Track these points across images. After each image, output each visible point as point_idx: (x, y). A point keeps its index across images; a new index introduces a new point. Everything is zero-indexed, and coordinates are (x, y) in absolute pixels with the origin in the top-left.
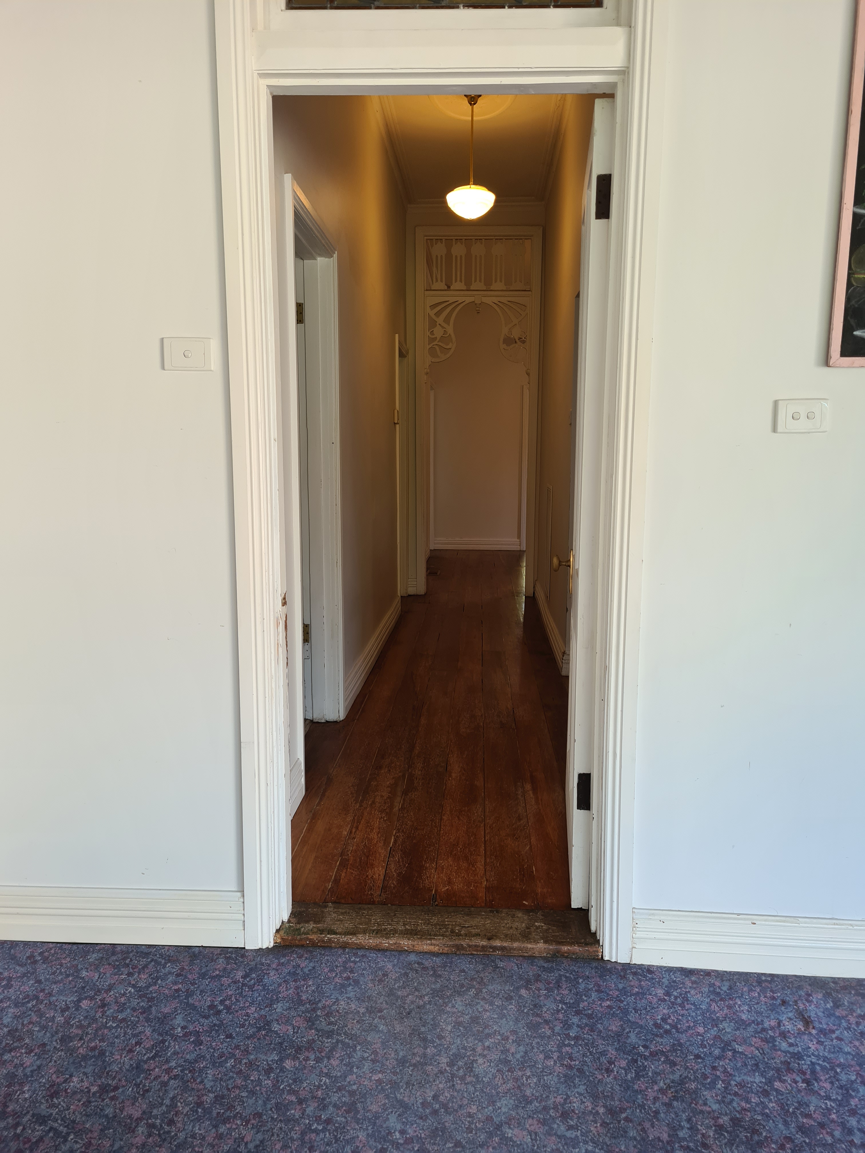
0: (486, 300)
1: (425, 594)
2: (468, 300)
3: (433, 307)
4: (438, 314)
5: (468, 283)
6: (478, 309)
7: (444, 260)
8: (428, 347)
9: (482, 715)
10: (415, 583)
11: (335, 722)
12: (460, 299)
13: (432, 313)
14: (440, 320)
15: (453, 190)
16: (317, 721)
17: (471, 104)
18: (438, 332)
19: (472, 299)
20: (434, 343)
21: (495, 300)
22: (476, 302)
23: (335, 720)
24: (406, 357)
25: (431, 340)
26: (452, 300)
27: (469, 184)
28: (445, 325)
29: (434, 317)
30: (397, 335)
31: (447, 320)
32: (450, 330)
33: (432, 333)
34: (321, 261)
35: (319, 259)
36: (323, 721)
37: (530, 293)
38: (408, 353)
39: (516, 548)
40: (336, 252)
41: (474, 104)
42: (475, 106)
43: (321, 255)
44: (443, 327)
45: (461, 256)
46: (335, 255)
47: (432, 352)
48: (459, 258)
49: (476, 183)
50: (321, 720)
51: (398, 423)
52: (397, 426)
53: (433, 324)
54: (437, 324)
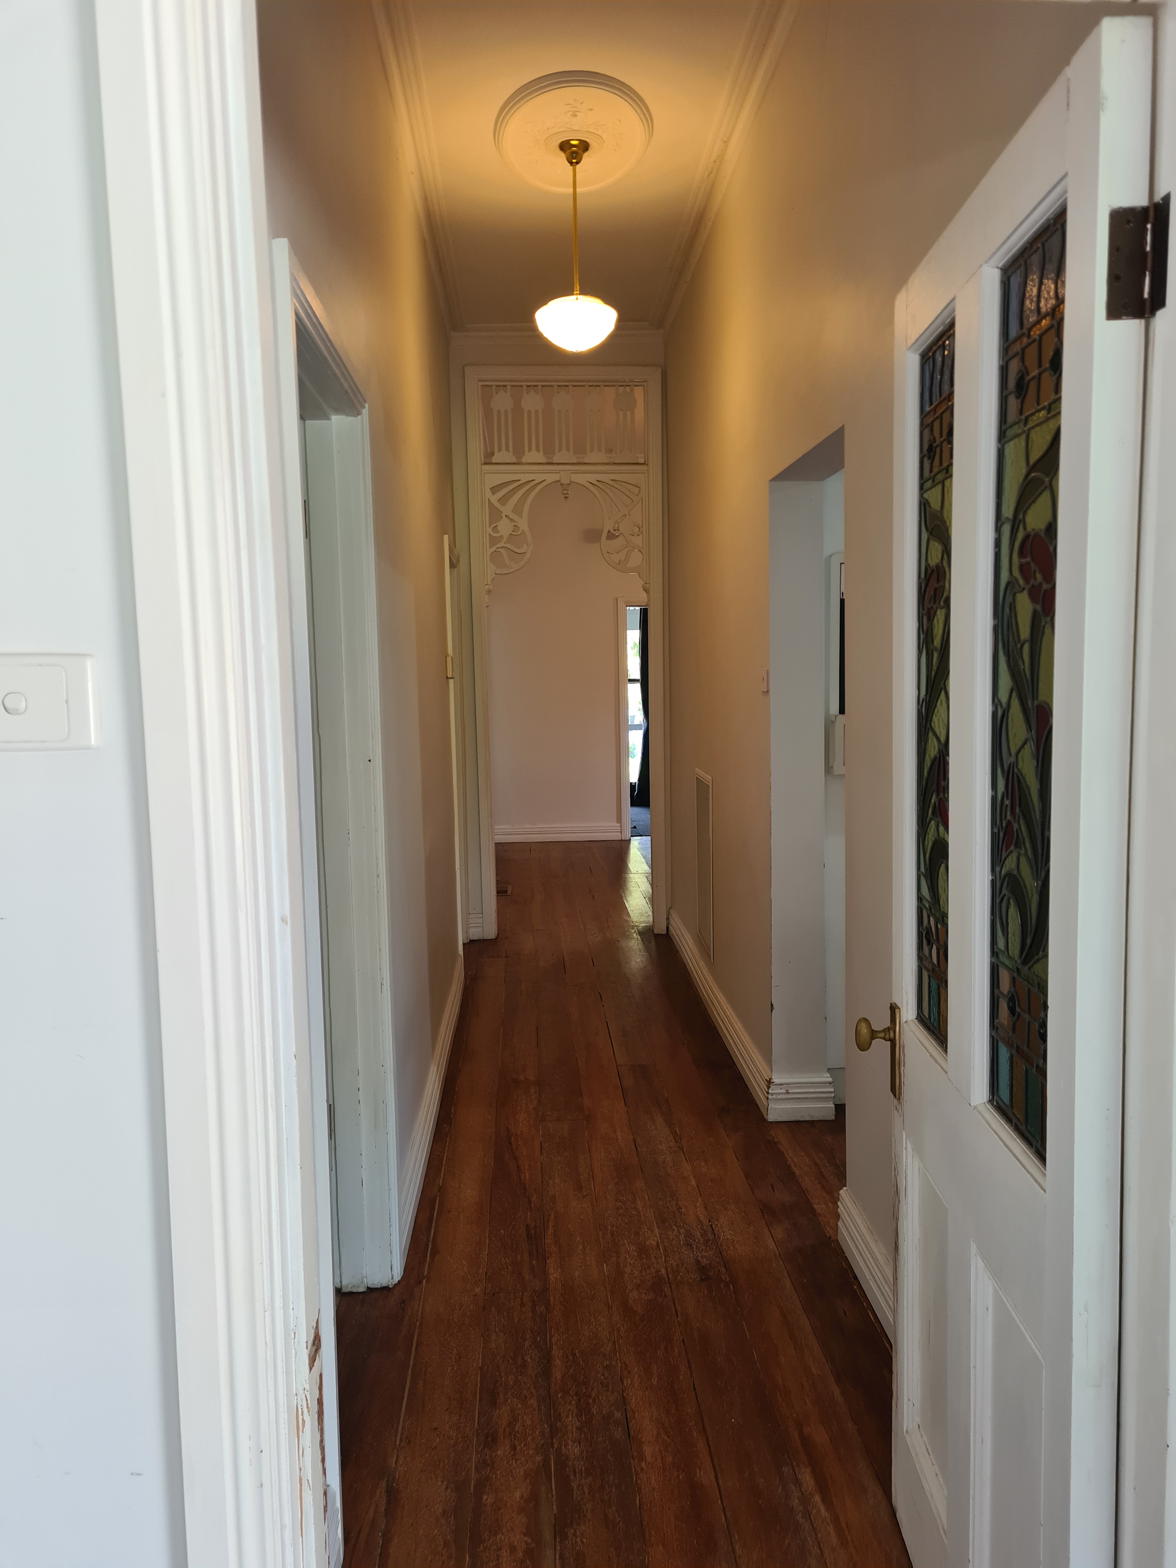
0: (576, 478)
1: (496, 938)
2: (550, 478)
3: (494, 490)
4: (503, 500)
5: (549, 451)
6: (565, 492)
7: (510, 415)
8: (490, 551)
9: (658, 1245)
10: (481, 920)
11: (385, 1289)
12: (538, 478)
13: (494, 499)
14: (507, 509)
15: (546, 303)
16: (349, 1290)
17: (571, 163)
18: (505, 528)
19: (556, 477)
20: (498, 546)
21: (593, 478)
22: (563, 482)
23: (384, 1284)
24: (456, 567)
25: (493, 541)
26: (524, 478)
27: (573, 294)
28: (516, 518)
29: (497, 505)
30: (446, 537)
31: (518, 509)
32: (523, 524)
33: (495, 529)
34: (338, 422)
35: (335, 418)
36: (362, 1289)
37: (645, 467)
38: (458, 561)
39: (616, 836)
40: (367, 405)
41: (577, 163)
42: (578, 166)
43: (338, 411)
44: (512, 520)
45: (537, 412)
46: (365, 412)
47: (495, 557)
48: (533, 415)
49: (584, 292)
50: (358, 1287)
51: (452, 678)
52: (451, 681)
53: (495, 515)
54: (503, 515)
